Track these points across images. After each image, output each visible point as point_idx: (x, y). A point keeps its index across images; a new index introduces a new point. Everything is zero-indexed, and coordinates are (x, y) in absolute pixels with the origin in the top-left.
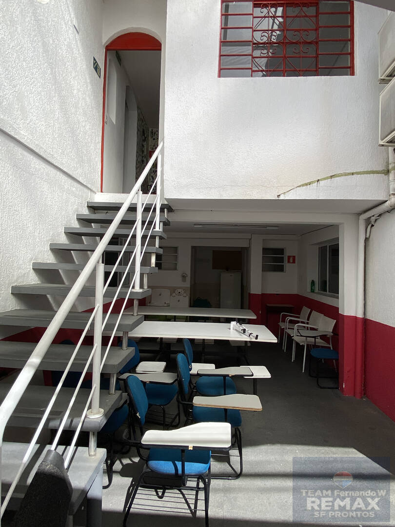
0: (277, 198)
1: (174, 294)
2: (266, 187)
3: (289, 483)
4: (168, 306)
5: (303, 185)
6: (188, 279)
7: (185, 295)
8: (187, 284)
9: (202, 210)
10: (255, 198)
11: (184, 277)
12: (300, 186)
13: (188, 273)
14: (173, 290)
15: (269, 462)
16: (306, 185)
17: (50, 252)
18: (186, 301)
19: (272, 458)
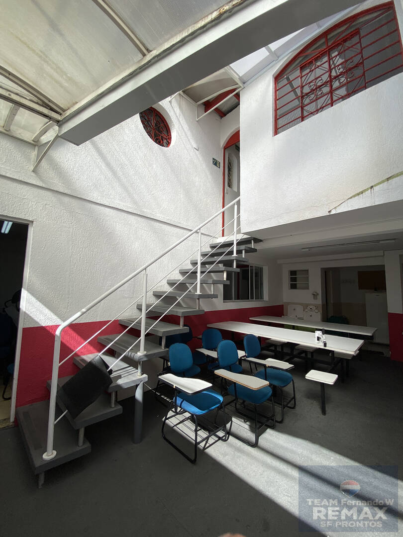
0: (329, 214)
1: (306, 310)
2: (316, 207)
3: (295, 473)
4: (301, 319)
5: (354, 196)
6: (320, 297)
7: (316, 311)
8: (319, 301)
9: (282, 237)
10: (307, 219)
11: (315, 296)
12: (351, 198)
13: (319, 291)
14: (305, 306)
15: (293, 452)
16: (358, 194)
17: (179, 274)
18: (318, 316)
19: (300, 451)
